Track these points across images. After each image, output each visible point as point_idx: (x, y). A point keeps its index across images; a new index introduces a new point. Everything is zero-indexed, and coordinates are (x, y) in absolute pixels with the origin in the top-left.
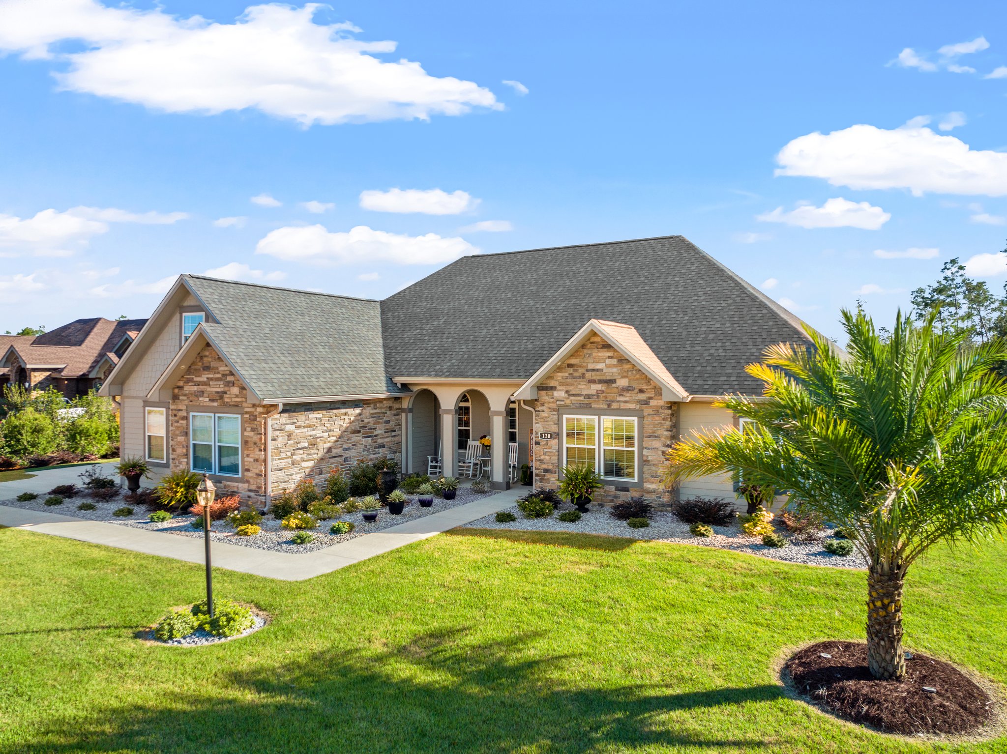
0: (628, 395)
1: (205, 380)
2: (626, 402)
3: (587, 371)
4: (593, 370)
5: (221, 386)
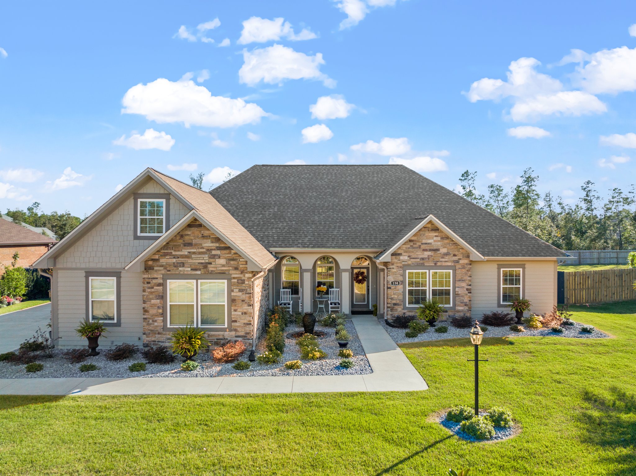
0: (447, 257)
1: (186, 253)
2: (446, 261)
3: (422, 244)
4: (426, 244)
5: (205, 258)
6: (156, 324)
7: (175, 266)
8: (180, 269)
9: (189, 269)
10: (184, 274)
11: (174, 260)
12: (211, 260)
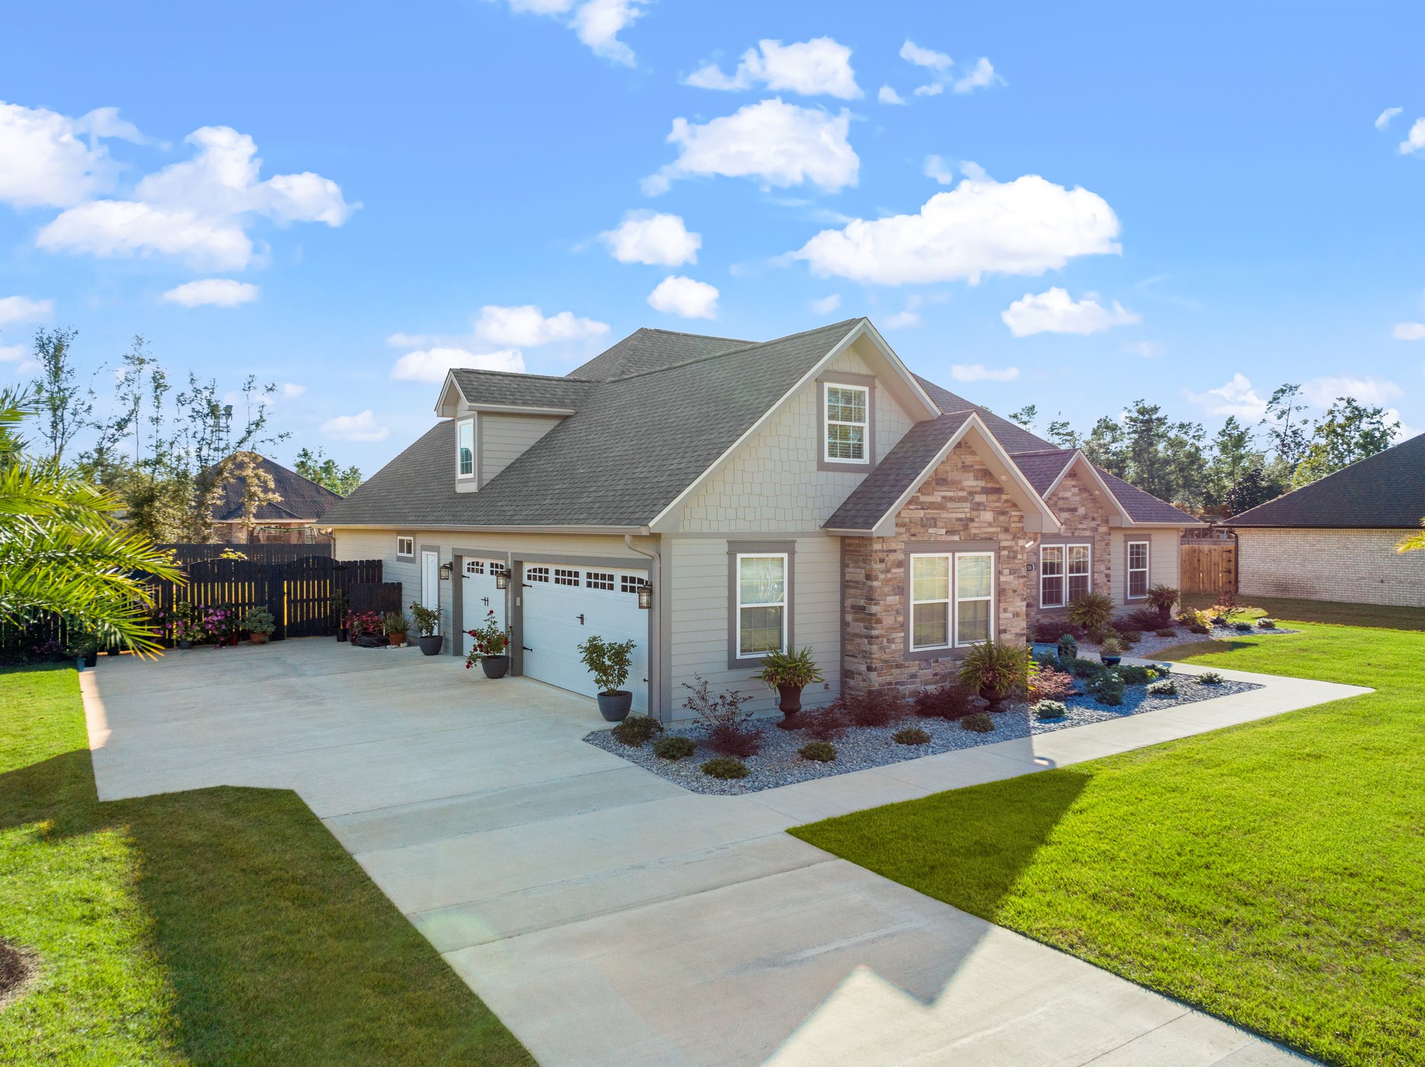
0: (1085, 523)
1: (939, 500)
2: (1084, 529)
3: (1059, 499)
4: (1063, 498)
5: (964, 510)
6: (893, 646)
7: (923, 526)
8: (931, 531)
9: (943, 531)
10: (936, 542)
11: (921, 514)
12: (975, 513)
